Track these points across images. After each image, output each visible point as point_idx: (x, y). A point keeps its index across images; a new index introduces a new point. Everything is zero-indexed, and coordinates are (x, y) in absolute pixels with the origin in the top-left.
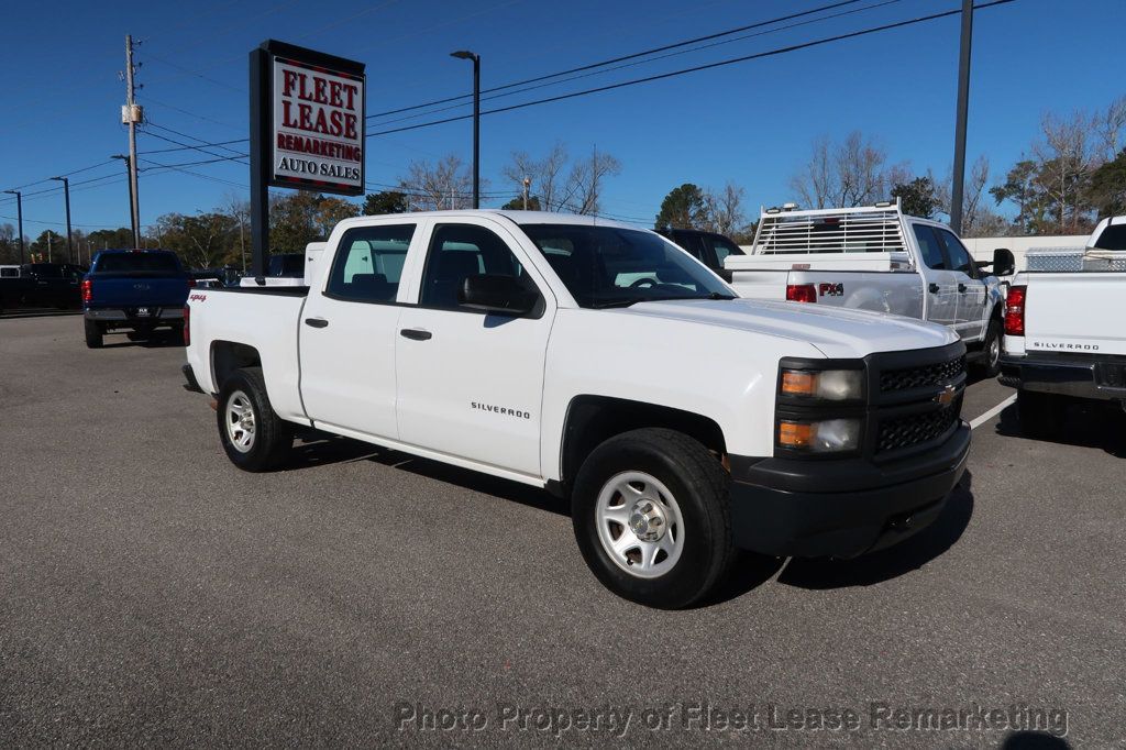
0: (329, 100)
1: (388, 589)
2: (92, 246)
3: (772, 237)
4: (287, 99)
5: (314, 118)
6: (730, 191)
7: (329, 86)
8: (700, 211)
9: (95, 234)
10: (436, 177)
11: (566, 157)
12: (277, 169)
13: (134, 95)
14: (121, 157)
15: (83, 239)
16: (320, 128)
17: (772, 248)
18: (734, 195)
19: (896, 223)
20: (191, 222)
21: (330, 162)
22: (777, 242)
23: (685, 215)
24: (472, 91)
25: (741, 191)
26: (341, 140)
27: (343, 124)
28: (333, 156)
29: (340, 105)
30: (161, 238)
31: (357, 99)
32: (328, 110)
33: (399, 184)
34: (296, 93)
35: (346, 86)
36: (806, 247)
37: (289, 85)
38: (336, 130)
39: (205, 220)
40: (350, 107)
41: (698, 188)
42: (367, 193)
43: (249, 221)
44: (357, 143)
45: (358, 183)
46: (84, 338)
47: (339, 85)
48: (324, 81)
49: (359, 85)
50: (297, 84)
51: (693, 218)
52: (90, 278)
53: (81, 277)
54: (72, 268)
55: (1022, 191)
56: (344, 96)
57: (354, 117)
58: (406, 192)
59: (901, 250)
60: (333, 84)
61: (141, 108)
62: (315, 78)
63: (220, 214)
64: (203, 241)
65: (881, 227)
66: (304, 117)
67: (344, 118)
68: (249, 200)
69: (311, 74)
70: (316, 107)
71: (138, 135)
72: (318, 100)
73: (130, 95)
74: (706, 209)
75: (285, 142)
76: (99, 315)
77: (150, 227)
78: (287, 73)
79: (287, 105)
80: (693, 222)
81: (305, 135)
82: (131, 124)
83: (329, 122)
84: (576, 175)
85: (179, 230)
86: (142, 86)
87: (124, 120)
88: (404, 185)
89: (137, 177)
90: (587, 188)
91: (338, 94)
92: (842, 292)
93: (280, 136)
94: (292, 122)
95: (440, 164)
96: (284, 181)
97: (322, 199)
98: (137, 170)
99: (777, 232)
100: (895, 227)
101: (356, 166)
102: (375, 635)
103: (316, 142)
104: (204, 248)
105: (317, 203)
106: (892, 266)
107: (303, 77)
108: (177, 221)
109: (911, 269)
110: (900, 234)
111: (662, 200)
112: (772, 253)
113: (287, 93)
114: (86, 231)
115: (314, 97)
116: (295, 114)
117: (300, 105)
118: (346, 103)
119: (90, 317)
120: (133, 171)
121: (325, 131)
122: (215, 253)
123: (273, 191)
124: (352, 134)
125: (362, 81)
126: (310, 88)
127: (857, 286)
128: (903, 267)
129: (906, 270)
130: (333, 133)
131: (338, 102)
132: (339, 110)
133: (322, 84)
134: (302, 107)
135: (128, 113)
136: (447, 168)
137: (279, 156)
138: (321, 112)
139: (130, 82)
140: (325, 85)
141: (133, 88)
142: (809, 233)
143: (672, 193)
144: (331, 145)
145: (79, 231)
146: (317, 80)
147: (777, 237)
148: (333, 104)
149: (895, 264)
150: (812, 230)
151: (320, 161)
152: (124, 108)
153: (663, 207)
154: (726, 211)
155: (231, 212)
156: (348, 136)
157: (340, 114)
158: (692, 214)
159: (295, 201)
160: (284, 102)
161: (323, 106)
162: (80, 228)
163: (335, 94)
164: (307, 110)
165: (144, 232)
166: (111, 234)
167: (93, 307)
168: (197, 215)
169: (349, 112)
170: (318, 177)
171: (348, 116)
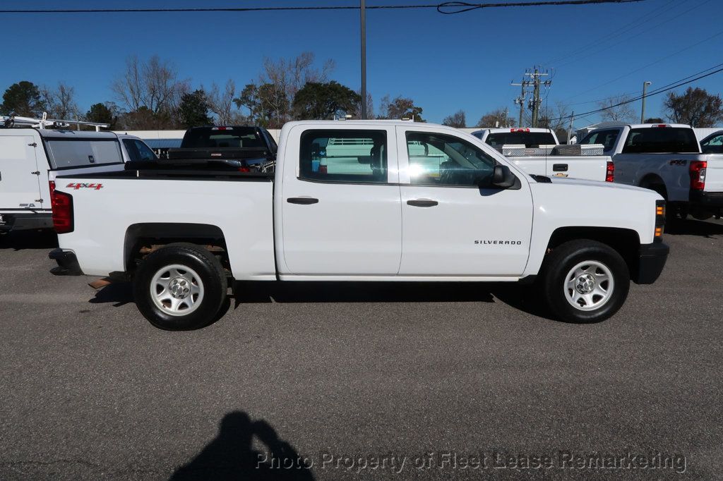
6: (62, 90)
41: (34, 85)
55: (250, 101)
74: (44, 102)
111: (3, 92)
143: (11, 88)
154: (61, 103)
158: (31, 105)
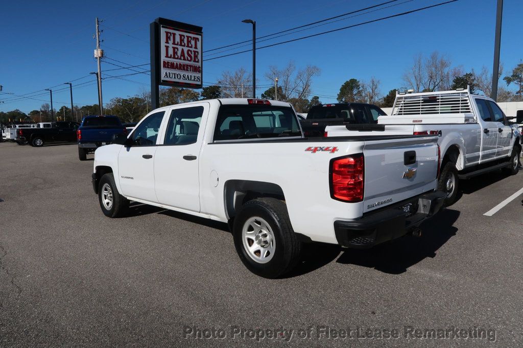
0: (186, 45)
1: (219, 289)
2: (82, 113)
3: (402, 107)
4: (167, 45)
5: (179, 53)
6: (373, 82)
7: (186, 38)
8: (359, 92)
9: (83, 107)
10: (234, 79)
11: (295, 68)
12: (163, 78)
13: (99, 45)
14: (94, 73)
15: (79, 110)
16: (182, 58)
17: (402, 112)
18: (375, 83)
19: (467, 98)
20: (125, 101)
21: (187, 74)
22: (404, 109)
23: (352, 94)
24: (252, 38)
25: (379, 82)
26: (192, 63)
27: (193, 55)
28: (188, 70)
29: (191, 47)
30: (112, 109)
31: (199, 44)
32: (186, 49)
33: (217, 82)
34: (171, 42)
35: (194, 38)
36: (419, 111)
37: (168, 38)
38: (189, 59)
39: (131, 100)
40: (196, 48)
41: (357, 81)
42: (203, 86)
43: (150, 100)
44: (199, 64)
45: (199, 83)
46: (78, 156)
47: (191, 37)
48: (184, 36)
49: (199, 37)
50: (172, 38)
51: (355, 95)
52: (81, 129)
53: (77, 127)
54: (73, 123)
55: (520, 78)
56: (193, 42)
57: (198, 52)
58: (221, 86)
59: (470, 112)
60: (188, 37)
61: (103, 51)
62: (179, 35)
63: (137, 97)
64: (130, 109)
65: (459, 101)
66: (175, 53)
67: (193, 53)
68: (150, 91)
69: (178, 33)
70: (180, 48)
71: (102, 63)
72: (181, 45)
73: (98, 45)
74: (361, 91)
75: (167, 65)
76: (85, 146)
77: (107, 104)
78: (167, 33)
79: (167, 47)
80: (355, 97)
81: (175, 61)
82: (98, 58)
83: (186, 55)
84: (299, 76)
85: (120, 105)
86: (103, 41)
87: (95, 56)
88: (220, 82)
89: (101, 82)
90: (305, 82)
91: (190, 42)
92: (441, 135)
93: (164, 62)
94: (169, 56)
95: (236, 72)
96: (166, 83)
97: (183, 90)
98: (101, 79)
99: (404, 104)
100: (466, 100)
101: (199, 75)
102: (213, 315)
103: (180, 64)
104: (131, 113)
105: (180, 92)
106: (466, 121)
107: (174, 34)
108: (119, 101)
109: (475, 122)
110: (469, 104)
111: (340, 87)
112: (402, 114)
113: (167, 42)
114: (80, 106)
115: (179, 44)
116: (171, 52)
117: (173, 47)
118: (194, 46)
119: (81, 147)
120: (99, 79)
121: (184, 59)
122: (136, 115)
123: (161, 87)
124: (197, 60)
125: (201, 35)
126: (178, 39)
127: (449, 131)
128: (471, 121)
129: (472, 122)
130: (188, 60)
131: (190, 45)
132: (190, 49)
133: (183, 37)
134: (174, 48)
135: (97, 53)
136: (239, 74)
137: (164, 71)
138: (183, 51)
139: (97, 38)
140: (184, 38)
141: (99, 42)
142: (421, 104)
143: (345, 83)
144: (187, 65)
145: (77, 106)
146: (181, 36)
147: (404, 106)
148: (188, 46)
149: (467, 119)
150: (422, 103)
151: (182, 73)
152: (95, 51)
153: (340, 90)
154: (371, 91)
155: (143, 97)
156: (195, 61)
157: (191, 51)
158: (355, 93)
159: (170, 91)
160: (166, 46)
161: (183, 47)
162: (77, 105)
163: (189, 42)
164: (176, 50)
165: (104, 106)
166: (91, 107)
167: (82, 142)
168: (128, 98)
169: (196, 50)
170: (181, 81)
171: (195, 52)
